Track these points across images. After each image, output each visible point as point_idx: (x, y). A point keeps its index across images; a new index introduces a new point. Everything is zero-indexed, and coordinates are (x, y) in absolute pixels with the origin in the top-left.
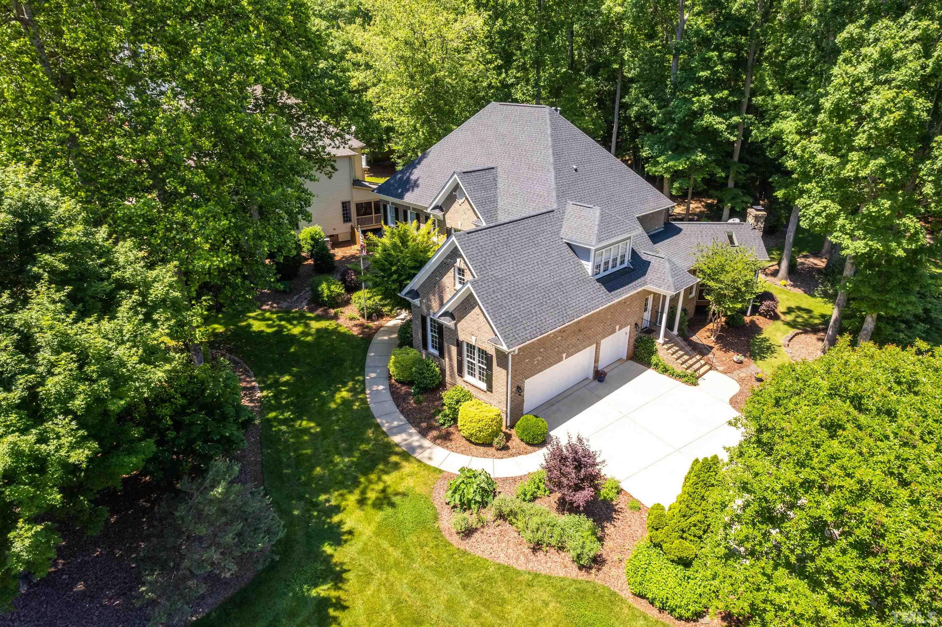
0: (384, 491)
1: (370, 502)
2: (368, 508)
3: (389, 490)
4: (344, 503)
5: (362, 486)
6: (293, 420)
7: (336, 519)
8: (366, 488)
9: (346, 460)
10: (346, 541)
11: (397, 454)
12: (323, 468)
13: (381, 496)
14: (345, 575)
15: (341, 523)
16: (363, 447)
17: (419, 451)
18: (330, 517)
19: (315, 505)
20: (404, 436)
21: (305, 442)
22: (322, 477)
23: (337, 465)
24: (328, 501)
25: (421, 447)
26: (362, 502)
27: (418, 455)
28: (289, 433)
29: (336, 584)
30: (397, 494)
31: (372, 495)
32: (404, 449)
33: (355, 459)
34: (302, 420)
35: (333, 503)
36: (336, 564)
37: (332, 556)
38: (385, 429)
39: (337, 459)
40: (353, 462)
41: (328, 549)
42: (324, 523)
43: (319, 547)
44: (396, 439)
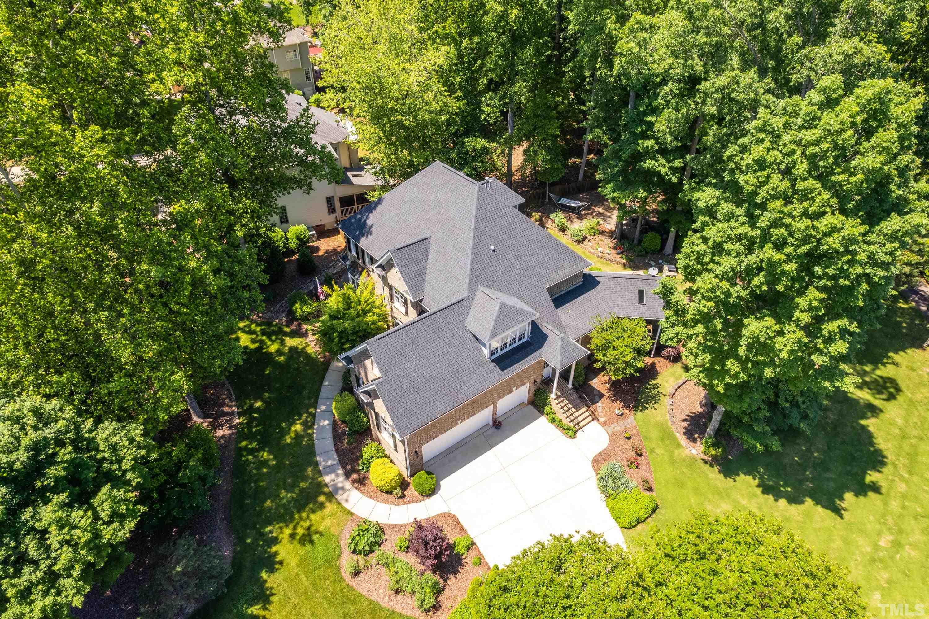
0: (308, 529)
1: (298, 537)
2: (295, 542)
3: (313, 529)
4: (281, 536)
5: (295, 521)
6: (258, 451)
7: (274, 549)
8: (297, 524)
9: (289, 495)
10: (277, 570)
11: (324, 494)
12: (272, 501)
13: (306, 532)
14: (271, 598)
15: (276, 553)
16: (303, 485)
17: (340, 492)
18: (271, 548)
19: (262, 535)
20: (333, 476)
21: (264, 474)
22: (270, 508)
23: (282, 499)
24: (271, 532)
25: (343, 488)
26: (292, 536)
27: (339, 497)
28: (254, 463)
29: (265, 605)
30: (316, 533)
31: (300, 531)
32: (330, 489)
33: (294, 495)
34: (264, 451)
35: (274, 535)
36: (267, 589)
37: (266, 581)
38: (321, 468)
39: (283, 494)
40: (293, 498)
41: (264, 575)
42: (266, 552)
43: (259, 573)
44: (327, 479)
